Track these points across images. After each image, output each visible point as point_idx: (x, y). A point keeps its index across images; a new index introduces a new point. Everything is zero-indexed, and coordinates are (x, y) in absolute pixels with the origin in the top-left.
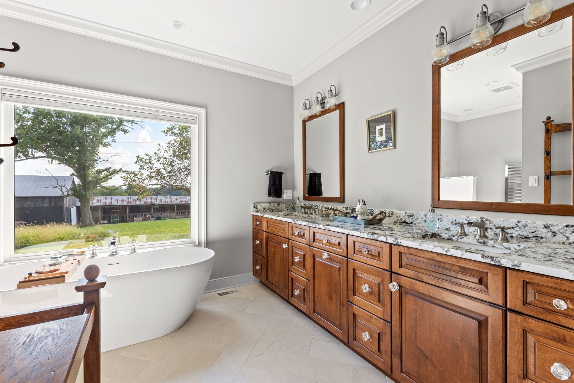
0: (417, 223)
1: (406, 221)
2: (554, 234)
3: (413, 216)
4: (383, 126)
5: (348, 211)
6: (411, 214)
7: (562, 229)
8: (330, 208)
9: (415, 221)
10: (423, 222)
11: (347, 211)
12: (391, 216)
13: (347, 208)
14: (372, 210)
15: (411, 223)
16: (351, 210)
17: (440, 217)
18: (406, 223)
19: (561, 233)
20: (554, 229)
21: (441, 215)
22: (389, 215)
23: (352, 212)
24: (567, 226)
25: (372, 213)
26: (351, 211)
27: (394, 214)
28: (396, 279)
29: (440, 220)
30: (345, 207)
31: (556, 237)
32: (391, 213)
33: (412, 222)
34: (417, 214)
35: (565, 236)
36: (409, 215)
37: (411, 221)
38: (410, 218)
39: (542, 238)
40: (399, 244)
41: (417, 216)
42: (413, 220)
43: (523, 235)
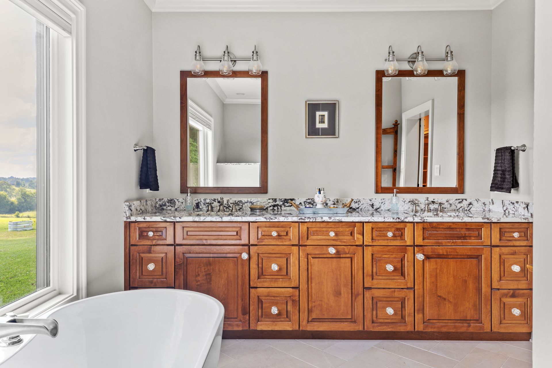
0: (363, 208)
1: (352, 207)
2: (451, 205)
3: (359, 202)
4: (326, 114)
5: (277, 203)
6: (358, 200)
7: (454, 201)
8: (244, 202)
9: (361, 207)
10: (369, 206)
11: (275, 204)
12: (336, 203)
13: (276, 199)
14: (313, 200)
15: (357, 209)
16: (282, 201)
17: (383, 201)
18: (352, 209)
19: (454, 204)
20: (451, 202)
21: (384, 199)
22: (334, 203)
23: (283, 204)
24: (456, 200)
25: (312, 202)
26: (281, 203)
27: (339, 201)
28: (420, 250)
29: (383, 203)
30: (272, 199)
31: (452, 207)
32: (337, 200)
33: (359, 207)
34: (363, 200)
35: (455, 205)
36: (356, 201)
37: (357, 206)
38: (357, 204)
39: (445, 208)
40: (425, 221)
41: (363, 201)
42: (359, 205)
43: (436, 208)
